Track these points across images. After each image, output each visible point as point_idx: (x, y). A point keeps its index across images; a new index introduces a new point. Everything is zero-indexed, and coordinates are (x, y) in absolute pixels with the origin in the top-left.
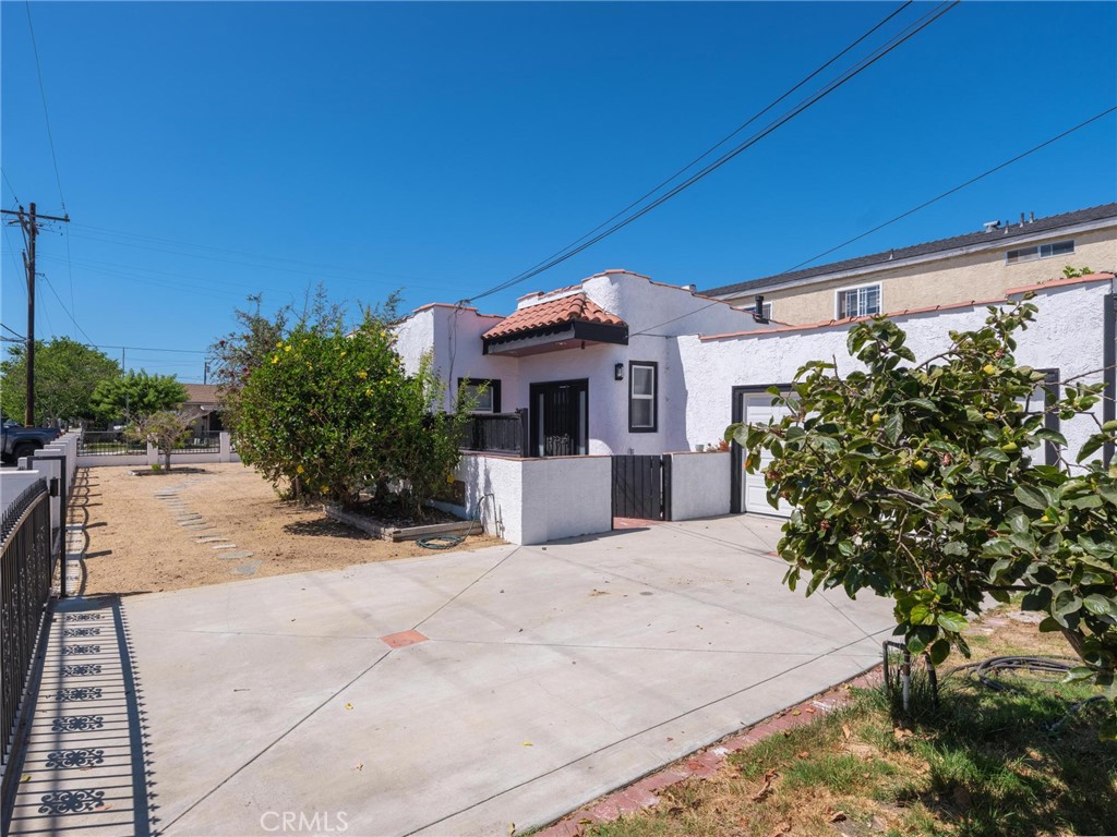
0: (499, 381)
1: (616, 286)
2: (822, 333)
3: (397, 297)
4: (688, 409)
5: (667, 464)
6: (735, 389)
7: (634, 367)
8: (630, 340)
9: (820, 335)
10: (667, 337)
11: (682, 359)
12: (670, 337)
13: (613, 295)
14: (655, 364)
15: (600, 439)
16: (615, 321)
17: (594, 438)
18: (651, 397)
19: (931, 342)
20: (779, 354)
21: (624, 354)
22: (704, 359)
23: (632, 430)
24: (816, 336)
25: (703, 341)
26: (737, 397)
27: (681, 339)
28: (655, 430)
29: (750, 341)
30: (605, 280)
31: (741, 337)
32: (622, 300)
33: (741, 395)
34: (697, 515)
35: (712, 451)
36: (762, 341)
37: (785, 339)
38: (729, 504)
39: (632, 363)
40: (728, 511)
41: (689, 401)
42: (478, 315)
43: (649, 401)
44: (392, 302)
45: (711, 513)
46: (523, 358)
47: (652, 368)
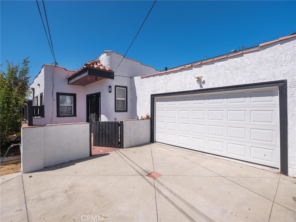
0: (76, 94)
1: (109, 57)
2: (181, 71)
3: (27, 61)
4: (137, 103)
5: (121, 125)
6: (152, 95)
7: (117, 88)
8: (115, 77)
9: (180, 73)
10: (131, 78)
11: (135, 85)
12: (132, 78)
13: (108, 60)
14: (126, 87)
15: (104, 115)
16: (107, 69)
17: (102, 114)
18: (125, 99)
19: (225, 72)
20: (166, 81)
21: (113, 83)
22: (142, 85)
23: (116, 111)
24: (179, 73)
25: (142, 78)
26: (152, 98)
27: (135, 78)
28: (126, 111)
29: (157, 77)
30: (105, 55)
31: (153, 76)
32: (111, 62)
33: (154, 98)
34: (136, 144)
35: (143, 119)
36: (160, 77)
37: (168, 75)
38: (150, 139)
39: (116, 86)
40: (149, 142)
41: (138, 100)
42: (66, 70)
43: (124, 100)
44: (25, 62)
45: (142, 143)
46: (85, 86)
47: (125, 89)
